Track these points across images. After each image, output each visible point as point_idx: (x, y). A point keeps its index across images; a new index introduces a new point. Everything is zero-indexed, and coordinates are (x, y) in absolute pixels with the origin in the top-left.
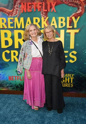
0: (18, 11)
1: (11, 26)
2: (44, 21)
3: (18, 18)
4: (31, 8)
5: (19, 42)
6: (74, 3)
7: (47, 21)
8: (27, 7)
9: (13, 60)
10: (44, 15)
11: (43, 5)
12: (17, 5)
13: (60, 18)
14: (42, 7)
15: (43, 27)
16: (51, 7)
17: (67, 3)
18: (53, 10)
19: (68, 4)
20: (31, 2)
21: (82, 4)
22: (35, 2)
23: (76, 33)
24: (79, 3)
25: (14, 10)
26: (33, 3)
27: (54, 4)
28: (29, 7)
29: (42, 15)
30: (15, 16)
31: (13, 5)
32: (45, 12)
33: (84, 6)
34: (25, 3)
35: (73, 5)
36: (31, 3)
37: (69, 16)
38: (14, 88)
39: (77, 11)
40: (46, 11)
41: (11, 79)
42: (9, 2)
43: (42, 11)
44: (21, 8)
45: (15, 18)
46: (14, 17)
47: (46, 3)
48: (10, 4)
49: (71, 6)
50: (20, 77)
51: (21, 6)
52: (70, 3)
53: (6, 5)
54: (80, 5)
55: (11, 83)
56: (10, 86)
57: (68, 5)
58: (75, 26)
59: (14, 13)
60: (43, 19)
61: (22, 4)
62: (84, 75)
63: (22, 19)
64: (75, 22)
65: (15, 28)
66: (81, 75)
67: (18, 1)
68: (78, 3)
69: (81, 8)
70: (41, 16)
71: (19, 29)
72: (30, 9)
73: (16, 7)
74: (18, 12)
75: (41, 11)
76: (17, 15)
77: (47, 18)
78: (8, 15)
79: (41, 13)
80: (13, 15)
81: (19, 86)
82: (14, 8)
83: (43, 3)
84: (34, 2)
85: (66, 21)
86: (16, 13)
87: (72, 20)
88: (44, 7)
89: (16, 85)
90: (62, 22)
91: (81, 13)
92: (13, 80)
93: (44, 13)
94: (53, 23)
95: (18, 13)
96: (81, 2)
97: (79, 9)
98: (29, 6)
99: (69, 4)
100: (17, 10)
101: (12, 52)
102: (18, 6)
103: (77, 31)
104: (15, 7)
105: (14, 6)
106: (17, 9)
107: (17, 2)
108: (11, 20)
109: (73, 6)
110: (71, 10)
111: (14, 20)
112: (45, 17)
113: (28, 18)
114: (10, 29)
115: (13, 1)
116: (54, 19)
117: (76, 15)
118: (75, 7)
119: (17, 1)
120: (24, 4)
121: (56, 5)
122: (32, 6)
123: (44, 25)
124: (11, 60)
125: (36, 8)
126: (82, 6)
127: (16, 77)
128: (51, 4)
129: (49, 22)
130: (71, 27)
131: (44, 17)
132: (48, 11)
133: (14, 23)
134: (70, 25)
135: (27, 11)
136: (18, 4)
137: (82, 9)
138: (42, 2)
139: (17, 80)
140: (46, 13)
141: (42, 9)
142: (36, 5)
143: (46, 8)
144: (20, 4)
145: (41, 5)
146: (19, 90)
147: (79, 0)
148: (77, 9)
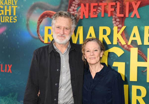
2: (118, 32)
4: (97, 11)
7: (122, 32)
8: (89, 10)
10: (118, 23)
11: (116, 7)
12: (75, 7)
13: (147, 28)
14: (115, 10)
15: (115, 42)
16: (131, 10)
18: (135, 14)
20: (97, 2)
22: (103, 2)
26: (100, 4)
27: (136, 4)
28: (92, 10)
29: (114, 22)
31: (67, 6)
32: (119, 18)
34: (87, 5)
36: (96, 4)
40: (122, 15)
42: (62, 2)
43: (116, 16)
44: (80, 12)
47: (122, 3)
48: (63, 5)
51: (80, 8)
53: (57, 7)
60: (115, 29)
61: (82, 5)
70: (113, 24)
72: (94, 13)
73: (72, 10)
75: (114, 16)
77: (124, 28)
79: (113, 19)
83: (116, 4)
84: (101, 2)
88: (118, 10)
93: (118, 20)
94: (134, 36)
98: (94, 8)
102: (76, 9)
104: (70, 10)
105: (70, 8)
107: (73, 2)
112: (120, 26)
113: (90, 27)
115: (68, 1)
116: (135, 30)
121: (140, 6)
122: (99, 8)
123: (118, 40)
125: (105, 11)
128: (130, 5)
129: (126, 34)
131: (117, 26)
132: (125, 16)
135: (89, 16)
136: (76, 5)
138: (115, 1)
140: (122, 20)
141: (115, 14)
142: (105, 6)
143: (122, 11)
144: (79, 5)
145: (114, 7)
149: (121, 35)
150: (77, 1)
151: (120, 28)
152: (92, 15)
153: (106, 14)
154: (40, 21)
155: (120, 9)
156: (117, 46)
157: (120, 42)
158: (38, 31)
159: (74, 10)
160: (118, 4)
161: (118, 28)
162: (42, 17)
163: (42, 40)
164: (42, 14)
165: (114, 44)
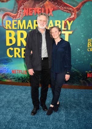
0: (21, 15)
1: (15, 27)
3: (21, 21)
5: (21, 41)
6: (68, 9)
8: (28, 12)
11: (42, 11)
13: (56, 21)
16: (49, 12)
17: (63, 9)
18: (51, 14)
21: (74, 11)
23: (69, 34)
24: (72, 10)
25: (18, 14)
26: (34, 9)
27: (51, 9)
28: (30, 12)
30: (19, 19)
31: (17, 10)
33: (77, 13)
34: (27, 9)
35: (67, 11)
37: (64, 20)
38: (16, 80)
39: (70, 16)
41: (14, 73)
42: (14, 8)
44: (23, 12)
45: (19, 21)
46: (18, 20)
48: (15, 9)
49: (65, 12)
50: (22, 71)
52: (65, 9)
53: (12, 10)
54: (73, 12)
55: (14, 76)
56: (13, 79)
57: (63, 11)
58: (69, 29)
59: (18, 17)
61: (25, 9)
62: (76, 70)
63: (24, 22)
64: (69, 25)
65: (18, 28)
66: (74, 70)
68: (71, 10)
69: (73, 14)
71: (22, 30)
74: (22, 16)
76: (20, 18)
78: (13, 18)
80: (17, 18)
81: (21, 79)
82: (18, 12)
85: (61, 24)
86: (20, 17)
87: (67, 23)
89: (18, 77)
90: (58, 25)
91: (73, 18)
92: (16, 73)
94: (51, 25)
95: (21, 16)
96: (74, 9)
97: (72, 14)
98: (31, 11)
100: (20, 14)
101: (15, 49)
102: (21, 11)
103: (71, 32)
104: (19, 11)
105: (18, 10)
107: (20, 7)
108: (15, 23)
109: (67, 12)
110: (65, 15)
111: (18, 22)
113: (29, 20)
114: (14, 30)
115: (17, 7)
117: (70, 19)
118: (69, 13)
120: (26, 9)
121: (53, 11)
122: (33, 11)
124: (14, 56)
125: (36, 12)
127: (18, 70)
128: (49, 10)
130: (66, 29)
133: (17, 25)
134: (65, 28)
135: (28, 15)
137: (74, 15)
138: (41, 8)
139: (19, 73)
142: (36, 10)
144: (23, 9)
146: (20, 81)
147: (72, 8)
148: (70, 14)
150: (22, 7)
152: (30, 14)
153: (37, 14)
154: (3, 18)
155: (44, 11)
158: (2, 23)
159: (20, 12)
160: (43, 9)
162: (4, 15)
163: (5, 28)
164: (4, 14)
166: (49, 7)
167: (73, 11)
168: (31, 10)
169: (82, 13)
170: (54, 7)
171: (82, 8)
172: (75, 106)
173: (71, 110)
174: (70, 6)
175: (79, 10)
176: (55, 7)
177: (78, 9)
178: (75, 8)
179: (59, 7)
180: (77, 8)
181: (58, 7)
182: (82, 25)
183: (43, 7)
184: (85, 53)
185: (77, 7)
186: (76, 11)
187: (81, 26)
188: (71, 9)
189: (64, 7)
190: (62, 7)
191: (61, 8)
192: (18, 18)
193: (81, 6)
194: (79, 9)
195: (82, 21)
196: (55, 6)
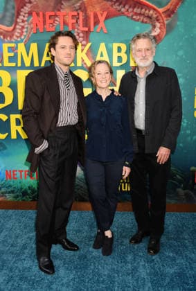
0: (25, 30)
1: (10, 62)
2: (82, 50)
3: (25, 45)
4: (54, 22)
6: (144, 14)
7: (88, 51)
8: (44, 22)
9: (14, 136)
10: (81, 39)
11: (79, 18)
12: (24, 16)
13: (115, 46)
14: (77, 22)
16: (96, 23)
17: (130, 15)
18: (102, 28)
19: (132, 16)
20: (53, 11)
21: (160, 18)
22: (61, 10)
24: (155, 16)
25: (17, 27)
26: (58, 13)
27: (102, 15)
28: (48, 21)
30: (19, 39)
31: (13, 15)
32: (83, 32)
33: (166, 22)
34: (41, 14)
35: (142, 18)
36: (53, 13)
38: (17, 196)
39: (151, 32)
40: (86, 29)
41: (10, 178)
42: (6, 10)
43: (78, 29)
44: (32, 23)
45: (19, 44)
46: (17, 42)
47: (86, 13)
48: (8, 14)
49: (138, 20)
51: (32, 18)
52: (136, 14)
54: (158, 20)
55: (10, 186)
56: (9, 193)
57: (132, 18)
59: (17, 34)
61: (34, 13)
65: (19, 65)
67: (25, 8)
68: (152, 15)
69: (158, 25)
71: (28, 68)
72: (51, 25)
73: (21, 21)
74: (27, 32)
75: (76, 30)
76: (23, 37)
77: (89, 45)
78: (4, 37)
79: (76, 34)
80: (15, 37)
81: (29, 191)
82: (17, 23)
83: (78, 14)
84: (59, 11)
85: (128, 52)
86: (21, 34)
88: (81, 21)
89: (21, 189)
90: (119, 54)
91: (158, 35)
92: (16, 178)
93: (81, 35)
94: (102, 55)
95: (25, 34)
96: (159, 12)
97: (154, 27)
99: (134, 17)
100: (23, 27)
101: (13, 117)
102: (26, 19)
104: (18, 20)
105: (17, 17)
106: (22, 24)
107: (22, 10)
108: (10, 49)
109: (143, 22)
110: (137, 28)
111: (17, 48)
112: (84, 42)
114: (8, 69)
115: (14, 8)
116: (102, 47)
118: (146, 22)
119: (23, 8)
120: (38, 14)
122: (57, 19)
123: (83, 61)
124: (9, 135)
125: (65, 23)
126: (161, 21)
127: (21, 171)
128: (96, 16)
129: (92, 52)
131: (81, 42)
132: (89, 29)
133: (16, 55)
135: (44, 29)
136: (25, 14)
137: (160, 28)
138: (77, 10)
139: (23, 178)
140: (86, 36)
141: (77, 26)
142: (64, 16)
143: (86, 23)
144: (30, 14)
145: (76, 17)
146: (28, 199)
147: (154, 9)
148: (151, 27)
149: (86, 54)
150: (27, 9)
151: (84, 45)
152: (48, 28)
155: (83, 21)
156: (82, 68)
157: (85, 64)
160: (81, 13)
161: (82, 45)
165: (78, 65)
166: (98, 9)
167: (157, 17)
168: (50, 17)
169: (178, 23)
170: (108, 8)
171: (179, 10)
172: (171, 254)
173: (163, 266)
174: (150, 4)
175: (172, 16)
176: (111, 9)
177: (170, 13)
178: (161, 10)
179: (123, 10)
180: (168, 10)
181: (119, 8)
182: (181, 53)
183: (80, 9)
184: (187, 123)
185: (168, 6)
186: (165, 19)
187: (177, 55)
188: (151, 12)
189: (134, 8)
190: (130, 7)
191: (127, 10)
192: (18, 37)
193: (177, 4)
194: (173, 12)
195: (181, 44)
196: (112, 6)
